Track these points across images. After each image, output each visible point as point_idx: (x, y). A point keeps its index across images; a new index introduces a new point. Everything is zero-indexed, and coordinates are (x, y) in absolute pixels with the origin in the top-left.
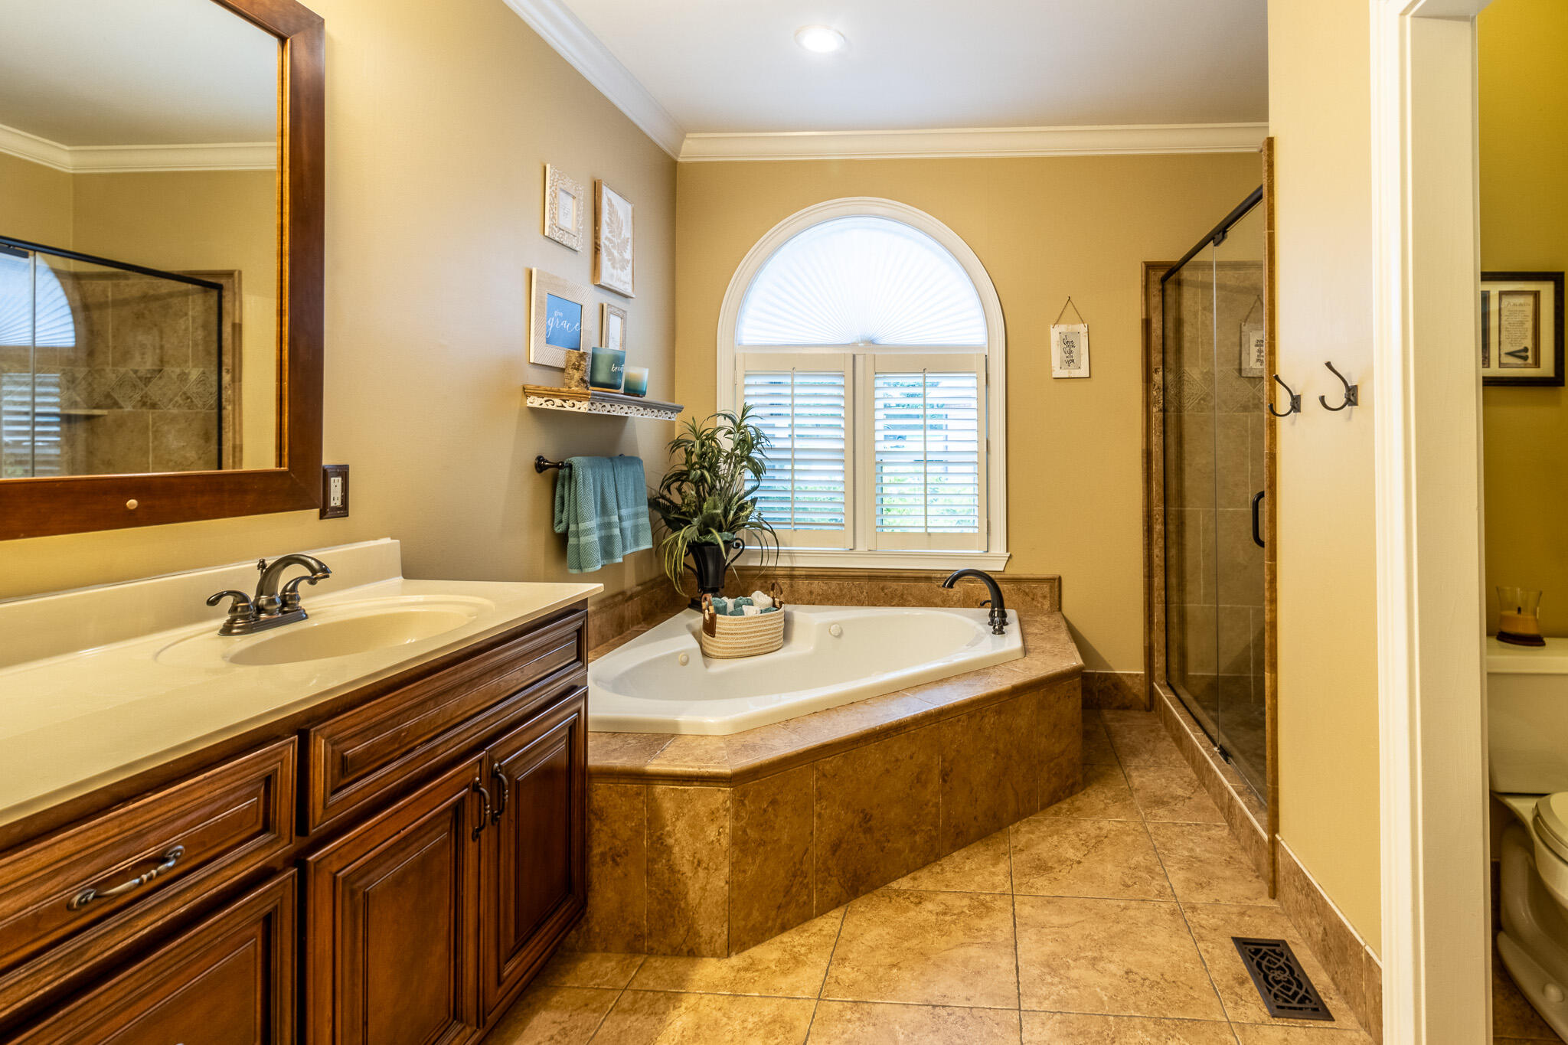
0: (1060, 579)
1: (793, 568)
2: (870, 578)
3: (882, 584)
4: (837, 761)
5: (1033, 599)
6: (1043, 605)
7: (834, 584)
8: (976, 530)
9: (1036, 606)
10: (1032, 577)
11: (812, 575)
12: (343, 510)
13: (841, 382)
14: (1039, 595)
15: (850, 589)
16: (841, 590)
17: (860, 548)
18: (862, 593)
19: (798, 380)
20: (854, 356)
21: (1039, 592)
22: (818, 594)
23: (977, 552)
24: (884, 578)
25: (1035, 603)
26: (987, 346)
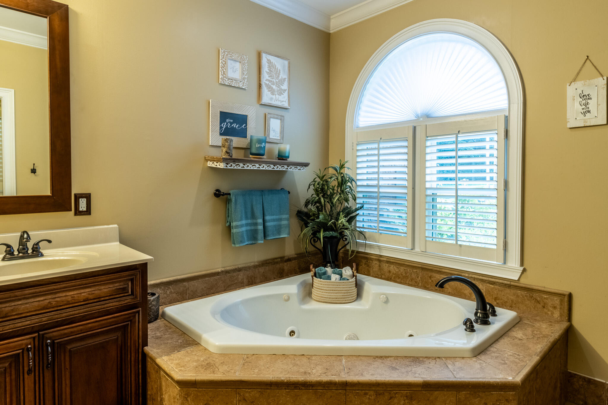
0: (570, 296)
1: (381, 256)
2: (422, 269)
3: (430, 274)
4: (254, 393)
5: (544, 307)
6: (552, 313)
7: (402, 268)
8: (495, 247)
9: (546, 313)
10: (543, 289)
11: (391, 261)
12: (88, 212)
13: (405, 144)
14: (550, 304)
15: (411, 274)
16: (406, 273)
17: (417, 249)
18: (418, 277)
19: (381, 145)
20: (415, 128)
21: (550, 303)
22: (393, 274)
23: (495, 263)
24: (431, 270)
25: (545, 310)
26: (508, 109)
